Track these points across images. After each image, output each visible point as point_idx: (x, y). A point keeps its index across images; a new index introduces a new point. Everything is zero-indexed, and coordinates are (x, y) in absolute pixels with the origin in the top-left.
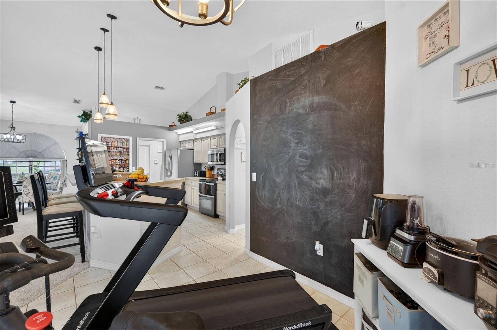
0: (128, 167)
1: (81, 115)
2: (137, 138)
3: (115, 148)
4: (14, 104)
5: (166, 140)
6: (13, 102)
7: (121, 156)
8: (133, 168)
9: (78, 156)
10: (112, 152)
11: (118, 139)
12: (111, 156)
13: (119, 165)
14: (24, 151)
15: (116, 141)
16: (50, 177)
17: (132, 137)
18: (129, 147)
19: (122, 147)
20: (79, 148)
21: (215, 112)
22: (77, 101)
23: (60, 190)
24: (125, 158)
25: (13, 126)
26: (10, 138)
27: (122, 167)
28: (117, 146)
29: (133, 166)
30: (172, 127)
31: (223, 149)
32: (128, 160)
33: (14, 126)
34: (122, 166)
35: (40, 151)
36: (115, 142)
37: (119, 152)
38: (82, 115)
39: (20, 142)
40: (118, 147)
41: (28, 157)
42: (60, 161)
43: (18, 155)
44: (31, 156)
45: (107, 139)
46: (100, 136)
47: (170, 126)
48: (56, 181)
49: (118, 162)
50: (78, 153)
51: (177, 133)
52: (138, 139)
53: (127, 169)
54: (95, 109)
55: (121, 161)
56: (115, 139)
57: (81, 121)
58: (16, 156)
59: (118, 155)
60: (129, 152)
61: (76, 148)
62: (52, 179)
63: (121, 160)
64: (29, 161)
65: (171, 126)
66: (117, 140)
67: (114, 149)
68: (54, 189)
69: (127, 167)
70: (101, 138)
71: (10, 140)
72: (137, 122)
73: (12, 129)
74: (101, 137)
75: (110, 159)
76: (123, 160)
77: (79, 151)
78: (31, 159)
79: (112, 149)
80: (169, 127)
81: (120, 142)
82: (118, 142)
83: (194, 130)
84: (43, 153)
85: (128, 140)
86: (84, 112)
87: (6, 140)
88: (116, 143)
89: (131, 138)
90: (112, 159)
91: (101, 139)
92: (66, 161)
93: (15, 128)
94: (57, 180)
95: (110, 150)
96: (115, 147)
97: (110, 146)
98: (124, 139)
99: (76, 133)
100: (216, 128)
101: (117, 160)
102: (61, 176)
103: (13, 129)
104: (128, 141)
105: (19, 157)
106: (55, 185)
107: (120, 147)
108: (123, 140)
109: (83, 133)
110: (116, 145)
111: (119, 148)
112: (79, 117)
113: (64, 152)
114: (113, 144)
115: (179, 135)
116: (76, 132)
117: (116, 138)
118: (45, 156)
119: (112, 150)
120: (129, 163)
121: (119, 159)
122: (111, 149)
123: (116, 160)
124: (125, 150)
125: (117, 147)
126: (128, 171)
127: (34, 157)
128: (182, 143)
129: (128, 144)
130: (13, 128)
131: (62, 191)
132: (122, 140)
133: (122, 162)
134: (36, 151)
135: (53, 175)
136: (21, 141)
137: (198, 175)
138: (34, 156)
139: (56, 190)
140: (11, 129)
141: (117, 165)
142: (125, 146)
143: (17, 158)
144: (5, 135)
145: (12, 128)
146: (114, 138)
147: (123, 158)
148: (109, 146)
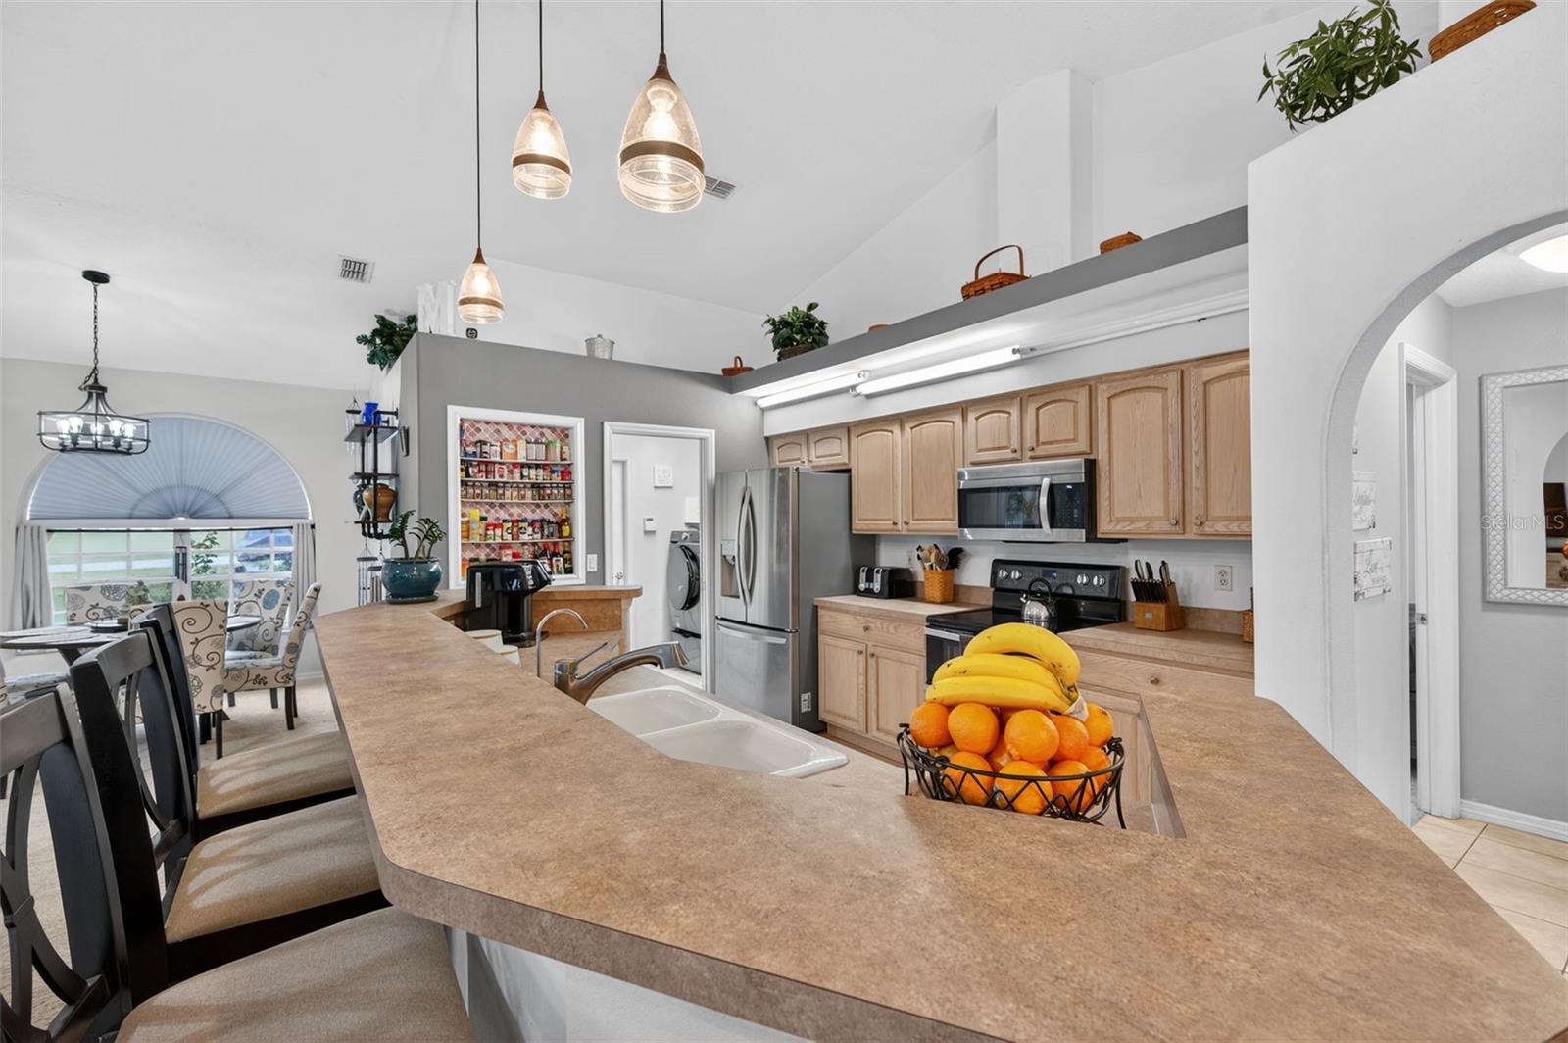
0: (567, 555)
1: (369, 335)
2: (602, 424)
3: (517, 471)
4: (101, 287)
5: (714, 431)
6: (96, 277)
7: (538, 506)
8: (589, 556)
9: (359, 509)
10: (504, 487)
11: (529, 431)
12: (502, 506)
13: (534, 544)
14: (157, 491)
15: (519, 438)
16: (252, 597)
17: (583, 419)
18: (569, 465)
19: (544, 466)
20: (360, 471)
21: (1018, 272)
22: (354, 270)
23: (291, 656)
24: (555, 515)
25: (96, 380)
26: (86, 432)
27: (543, 554)
28: (524, 460)
29: (589, 551)
30: (734, 378)
31: (1080, 460)
32: (566, 521)
33: (102, 383)
34: (545, 550)
35: (215, 487)
36: (515, 442)
37: (533, 486)
38: (375, 333)
39: (128, 452)
40: (529, 466)
41: (171, 514)
42: (291, 528)
43: (135, 507)
44: (184, 511)
45: (482, 427)
46: (455, 413)
47: (724, 370)
48: (274, 612)
49: (530, 530)
50: (357, 493)
51: (755, 404)
52: (607, 425)
53: (565, 561)
54: (432, 294)
55: (542, 528)
56: (515, 428)
57: (371, 360)
58: (126, 511)
59: (529, 500)
60: (570, 488)
61: (352, 473)
62: (260, 601)
63: (543, 520)
64: (175, 531)
65: (728, 372)
66: (524, 434)
67: (511, 472)
68: (267, 644)
69: (565, 552)
70: (459, 422)
71: (83, 442)
72: (602, 353)
73: (94, 395)
74: (461, 419)
75: (497, 519)
76: (549, 523)
77: (363, 487)
78: (181, 521)
79: (505, 473)
80: (721, 373)
81: (537, 442)
82: (528, 442)
83: (862, 380)
84: (226, 498)
85: (565, 434)
86: (382, 320)
87: (68, 443)
88: (522, 444)
89: (578, 425)
90: (505, 521)
91: (461, 427)
92: (313, 527)
93: (104, 389)
94: (277, 608)
95: (497, 479)
96: (515, 465)
97: (498, 459)
98: (553, 429)
99: (350, 415)
100: (1017, 356)
101: (525, 525)
102: (294, 590)
103: (98, 396)
104: (567, 436)
105: (137, 513)
106: (270, 626)
107: (537, 466)
108: (547, 432)
109: (380, 408)
110: (521, 459)
111: (533, 472)
112: (362, 340)
113: (303, 487)
114: (509, 449)
115: (763, 410)
116: (348, 411)
117: (521, 426)
118: (236, 510)
119: (504, 480)
120: (571, 535)
121: (534, 521)
122: (501, 477)
123: (522, 525)
124: (556, 479)
125: (523, 465)
126: (569, 571)
127: (193, 515)
128: (776, 443)
129: (566, 449)
130: (96, 390)
131: (298, 657)
132: (542, 435)
133: (546, 533)
134: (201, 490)
135: (261, 587)
136: (130, 444)
137: (877, 587)
138: (191, 512)
139: (275, 651)
140: (90, 395)
141: (524, 544)
142: (558, 461)
143: (130, 517)
144: (64, 421)
145: (91, 387)
146: (509, 425)
147: (547, 515)
148: (493, 459)
